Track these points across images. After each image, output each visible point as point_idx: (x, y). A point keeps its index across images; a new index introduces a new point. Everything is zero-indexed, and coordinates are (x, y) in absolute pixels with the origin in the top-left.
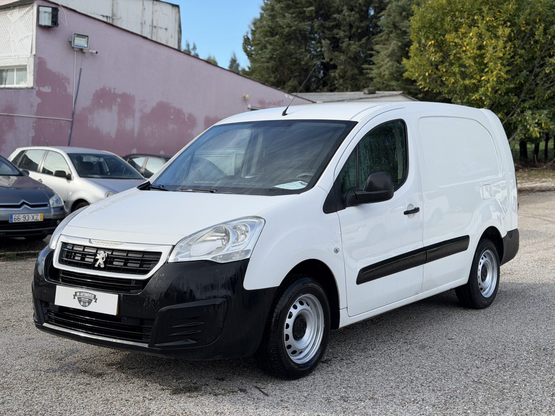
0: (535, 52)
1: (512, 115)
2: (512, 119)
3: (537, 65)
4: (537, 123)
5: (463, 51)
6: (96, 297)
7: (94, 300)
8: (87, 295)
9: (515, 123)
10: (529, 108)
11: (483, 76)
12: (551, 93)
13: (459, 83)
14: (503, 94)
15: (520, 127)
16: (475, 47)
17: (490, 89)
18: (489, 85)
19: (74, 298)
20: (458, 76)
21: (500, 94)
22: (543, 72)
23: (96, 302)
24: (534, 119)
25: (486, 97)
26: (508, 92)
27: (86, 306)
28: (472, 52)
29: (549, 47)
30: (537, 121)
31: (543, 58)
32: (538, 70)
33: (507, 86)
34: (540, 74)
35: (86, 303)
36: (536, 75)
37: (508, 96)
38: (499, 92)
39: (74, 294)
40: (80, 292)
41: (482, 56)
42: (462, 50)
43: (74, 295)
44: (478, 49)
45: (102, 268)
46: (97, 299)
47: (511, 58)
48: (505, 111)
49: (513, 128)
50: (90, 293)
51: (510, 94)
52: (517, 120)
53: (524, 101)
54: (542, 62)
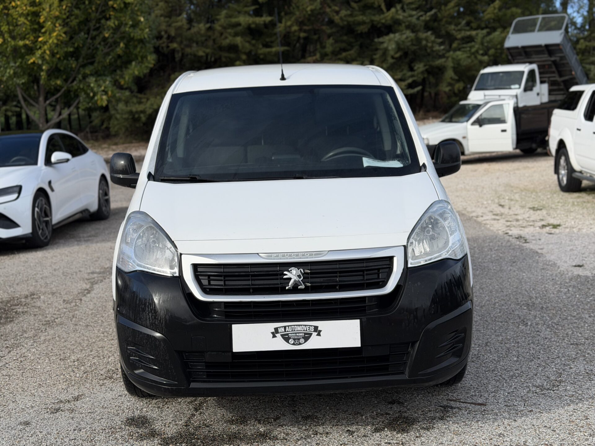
0: (90, 14)
1: (73, 81)
2: (72, 87)
3: (92, 28)
4: (103, 91)
5: (13, 7)
6: (319, 329)
7: (315, 334)
8: (299, 328)
9: (76, 90)
10: (92, 75)
11: (40, 37)
12: (111, 59)
13: (9, 44)
14: (62, 58)
15: (82, 96)
16: (28, 3)
17: (48, 52)
18: (46, 47)
19: (274, 336)
20: (6, 36)
21: (59, 59)
22: (101, 36)
23: (319, 335)
24: (100, 86)
25: (43, 61)
26: (68, 55)
27: (300, 344)
28: (24, 8)
29: (104, 8)
30: (103, 88)
31: (98, 21)
32: (95, 33)
33: (66, 49)
34: (97, 38)
35: (299, 339)
36: (93, 38)
37: (68, 60)
38: (58, 56)
39: (273, 331)
40: (285, 327)
41: (36, 14)
42: (11, 5)
43: (272, 333)
44: (31, 6)
45: (301, 289)
46: (320, 331)
47: (68, 17)
48: (64, 77)
49: (73, 96)
50: (305, 325)
51: (70, 59)
52: (79, 88)
53: (84, 66)
54: (98, 25)
